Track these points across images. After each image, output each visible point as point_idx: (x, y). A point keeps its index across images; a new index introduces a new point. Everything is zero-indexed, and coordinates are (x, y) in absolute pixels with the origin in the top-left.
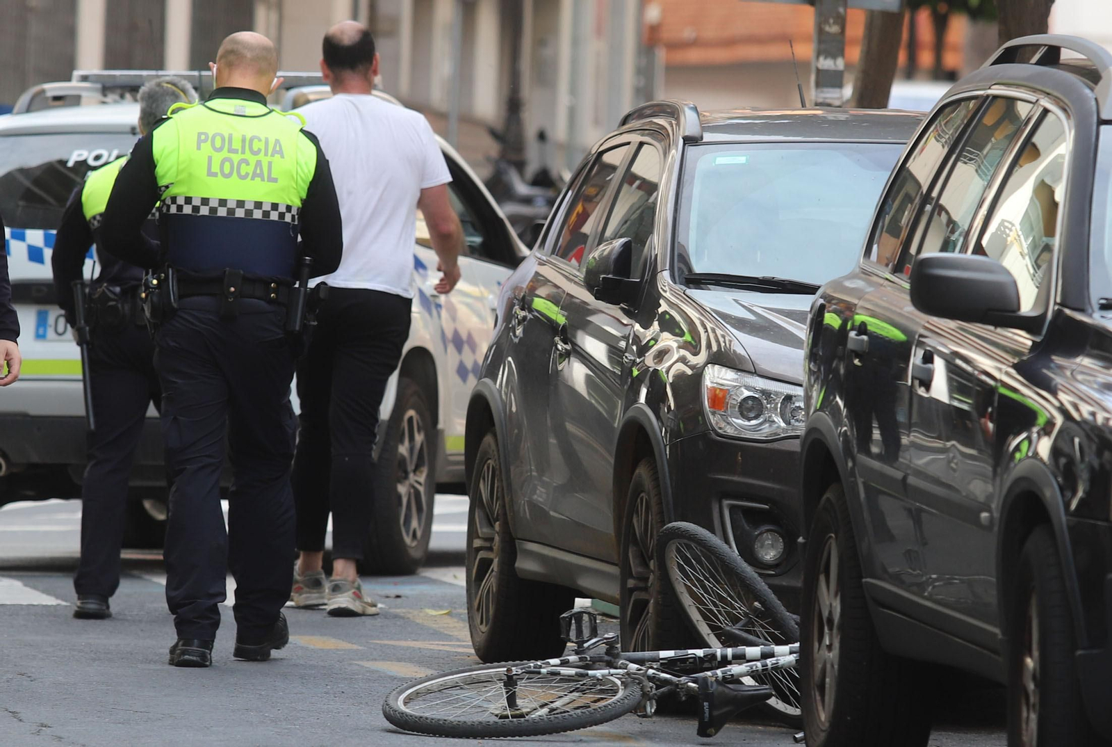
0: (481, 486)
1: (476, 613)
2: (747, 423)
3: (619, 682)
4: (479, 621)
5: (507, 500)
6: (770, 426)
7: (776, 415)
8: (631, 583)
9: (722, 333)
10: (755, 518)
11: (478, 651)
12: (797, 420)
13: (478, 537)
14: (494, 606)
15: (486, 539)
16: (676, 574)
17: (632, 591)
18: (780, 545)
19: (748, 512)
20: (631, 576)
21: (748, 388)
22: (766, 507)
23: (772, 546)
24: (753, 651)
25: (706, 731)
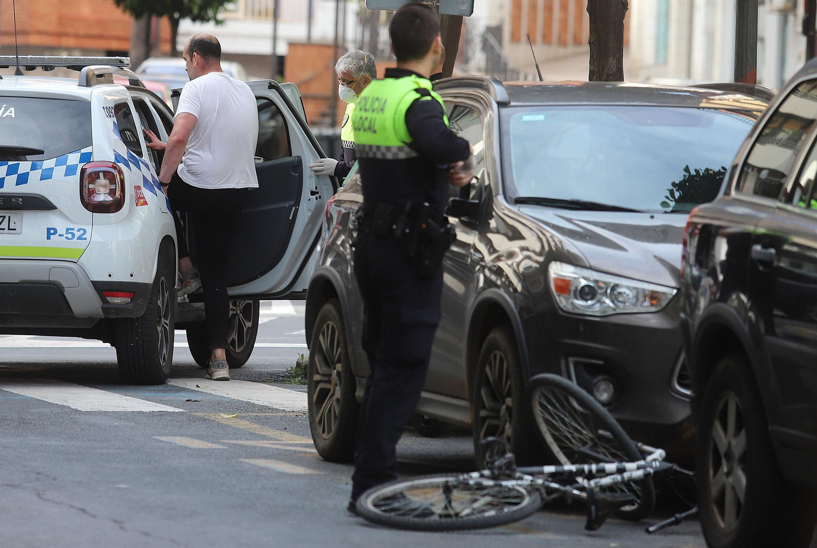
0: (321, 338)
1: (318, 426)
2: (585, 303)
3: (524, 491)
4: (321, 430)
5: (350, 349)
6: (601, 305)
7: (607, 297)
8: (483, 413)
10: (594, 370)
11: (321, 452)
12: (619, 301)
13: (318, 373)
14: (337, 422)
15: (324, 375)
16: (537, 410)
17: (484, 419)
18: (612, 390)
19: (589, 367)
20: (484, 407)
21: (585, 278)
22: (601, 363)
23: (605, 390)
24: (611, 467)
25: (592, 526)
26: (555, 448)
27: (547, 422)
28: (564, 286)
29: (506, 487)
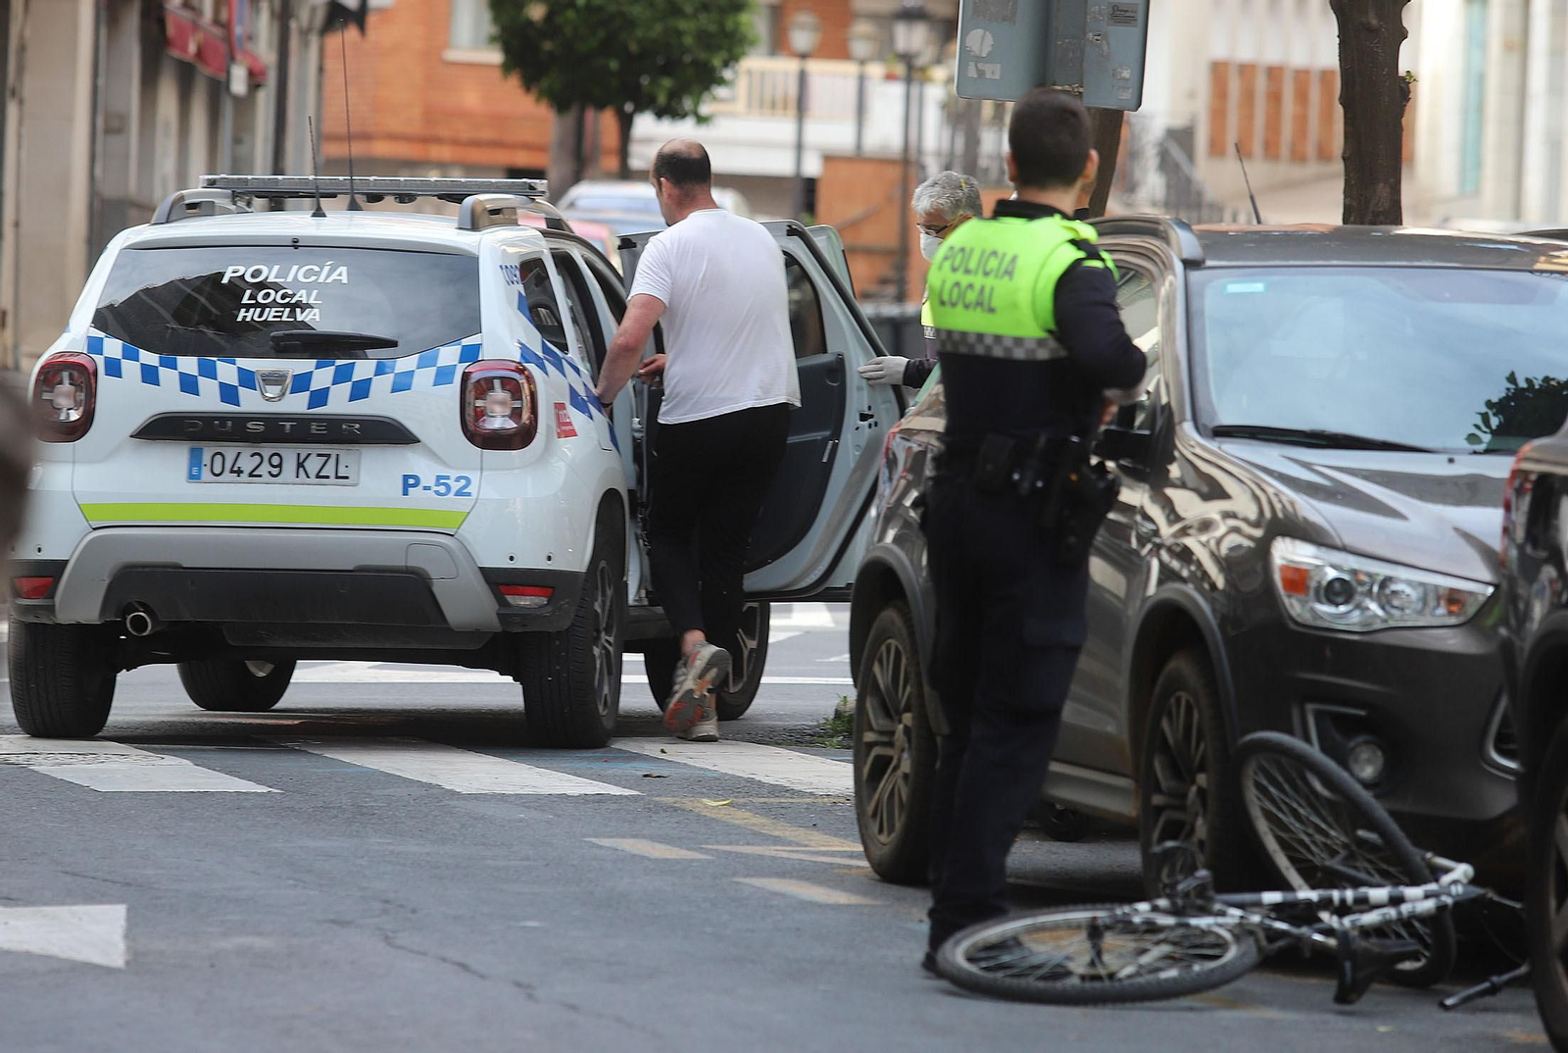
0: (876, 669)
1: (871, 820)
2: (1333, 609)
3: (1227, 936)
4: (876, 828)
6: (1362, 614)
7: (1372, 599)
8: (1157, 800)
10: (1350, 727)
11: (876, 867)
12: (1393, 607)
13: (871, 729)
14: (904, 814)
15: (881, 733)
16: (1251, 794)
17: (1159, 810)
18: (1380, 760)
19: (1340, 720)
20: (1159, 790)
21: (1335, 567)
22: (1362, 713)
23: (1369, 761)
24: (1379, 894)
25: (1345, 996)
26: (1282, 861)
27: (1269, 816)
28: (1298, 579)
29: (1197, 928)
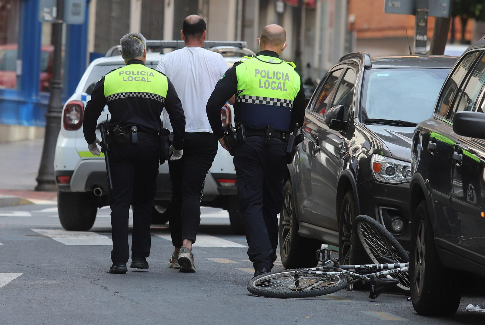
1: (283, 250)
2: (389, 177)
3: (339, 277)
4: (284, 253)
5: (295, 206)
6: (398, 178)
7: (400, 174)
8: (343, 238)
9: (379, 142)
10: (392, 213)
11: (284, 264)
12: (408, 176)
13: (284, 220)
14: (290, 247)
15: (287, 221)
16: (361, 235)
17: (344, 241)
18: (402, 224)
19: (389, 211)
20: (344, 236)
21: (389, 163)
22: (396, 209)
23: (399, 225)
24: (391, 265)
25: (373, 296)
27: (366, 242)
29: (329, 275)
